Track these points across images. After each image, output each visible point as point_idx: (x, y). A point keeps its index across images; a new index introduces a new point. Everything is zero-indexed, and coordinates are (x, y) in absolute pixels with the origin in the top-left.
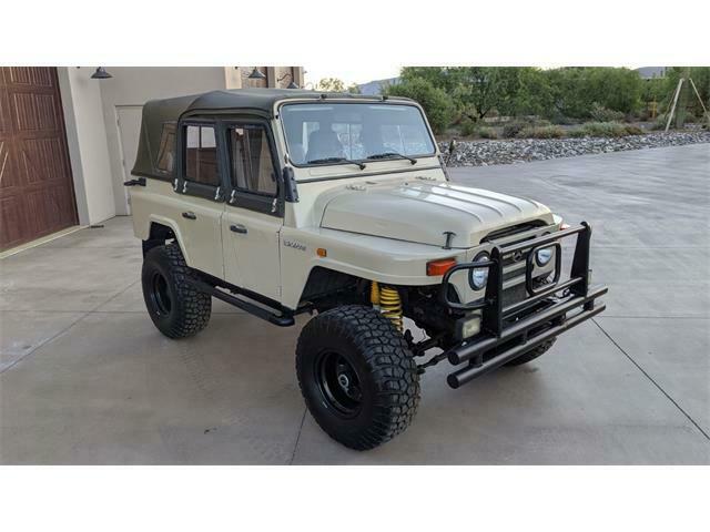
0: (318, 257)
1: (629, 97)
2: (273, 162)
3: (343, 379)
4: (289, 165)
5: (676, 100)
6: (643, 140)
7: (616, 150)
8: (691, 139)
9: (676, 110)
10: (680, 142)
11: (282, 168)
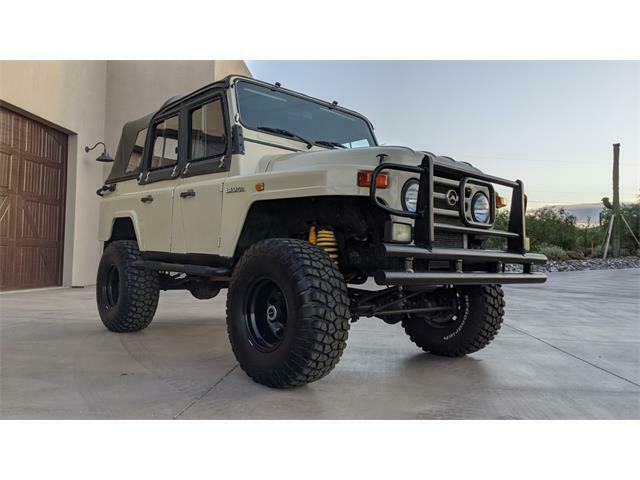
0: (257, 193)
1: (569, 237)
2: (225, 124)
3: (271, 310)
4: (239, 124)
5: (610, 232)
6: (584, 263)
7: (560, 270)
8: (628, 264)
9: (611, 243)
10: (617, 266)
11: (232, 125)
